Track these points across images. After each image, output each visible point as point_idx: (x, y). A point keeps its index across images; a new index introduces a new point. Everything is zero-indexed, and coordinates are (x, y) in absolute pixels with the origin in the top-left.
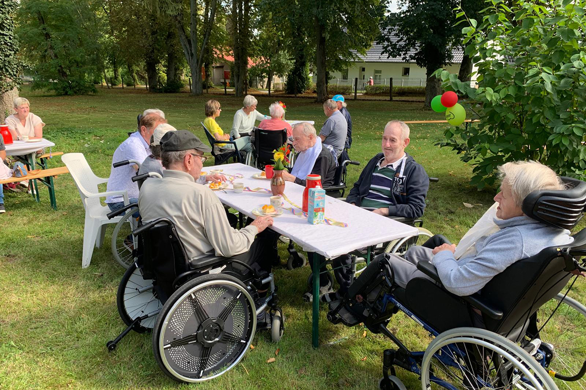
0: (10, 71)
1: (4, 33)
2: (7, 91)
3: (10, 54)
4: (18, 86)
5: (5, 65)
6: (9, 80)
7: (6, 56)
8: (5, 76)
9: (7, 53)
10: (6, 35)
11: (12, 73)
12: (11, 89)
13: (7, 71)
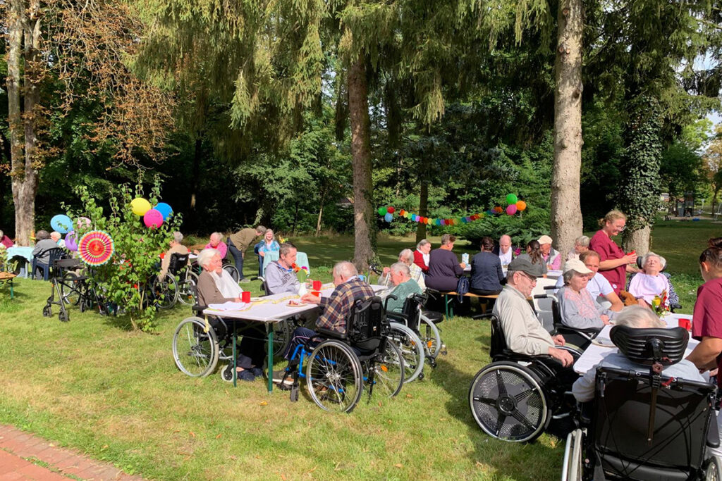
0: (644, 210)
1: (647, 174)
2: (638, 229)
3: (648, 194)
4: (651, 225)
5: (640, 205)
6: (642, 219)
7: (644, 196)
8: (639, 215)
9: (645, 193)
10: (648, 176)
11: (646, 212)
12: (642, 228)
13: (641, 210)
